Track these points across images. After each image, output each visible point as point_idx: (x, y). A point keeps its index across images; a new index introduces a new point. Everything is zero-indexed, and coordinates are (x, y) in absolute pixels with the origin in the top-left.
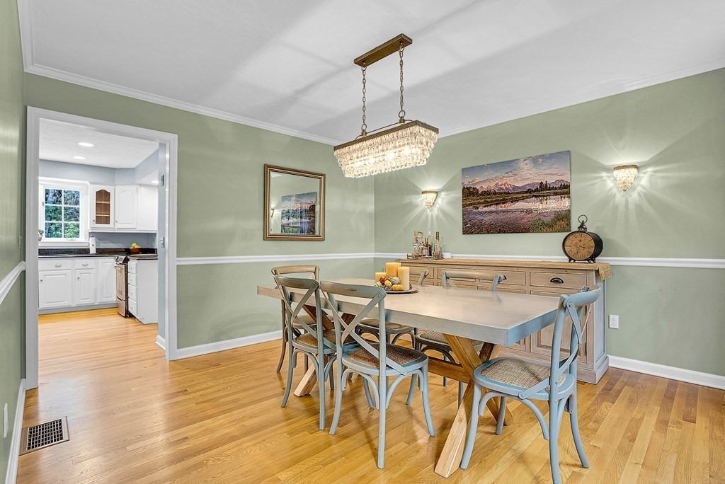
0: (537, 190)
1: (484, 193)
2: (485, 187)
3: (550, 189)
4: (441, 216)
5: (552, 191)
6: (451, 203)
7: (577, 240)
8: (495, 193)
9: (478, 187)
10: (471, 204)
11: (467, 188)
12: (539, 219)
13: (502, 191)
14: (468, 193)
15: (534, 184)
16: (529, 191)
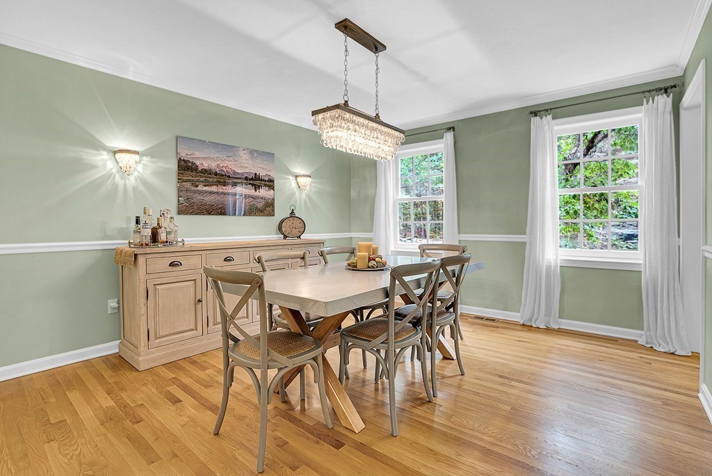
0: (252, 179)
1: (204, 171)
2: (206, 165)
3: (262, 180)
4: (141, 187)
5: (263, 182)
6: (157, 173)
7: (290, 223)
8: (216, 174)
9: (198, 163)
10: (189, 181)
11: (184, 160)
12: (254, 204)
13: (224, 173)
14: (185, 167)
15: (250, 173)
16: (246, 179)
